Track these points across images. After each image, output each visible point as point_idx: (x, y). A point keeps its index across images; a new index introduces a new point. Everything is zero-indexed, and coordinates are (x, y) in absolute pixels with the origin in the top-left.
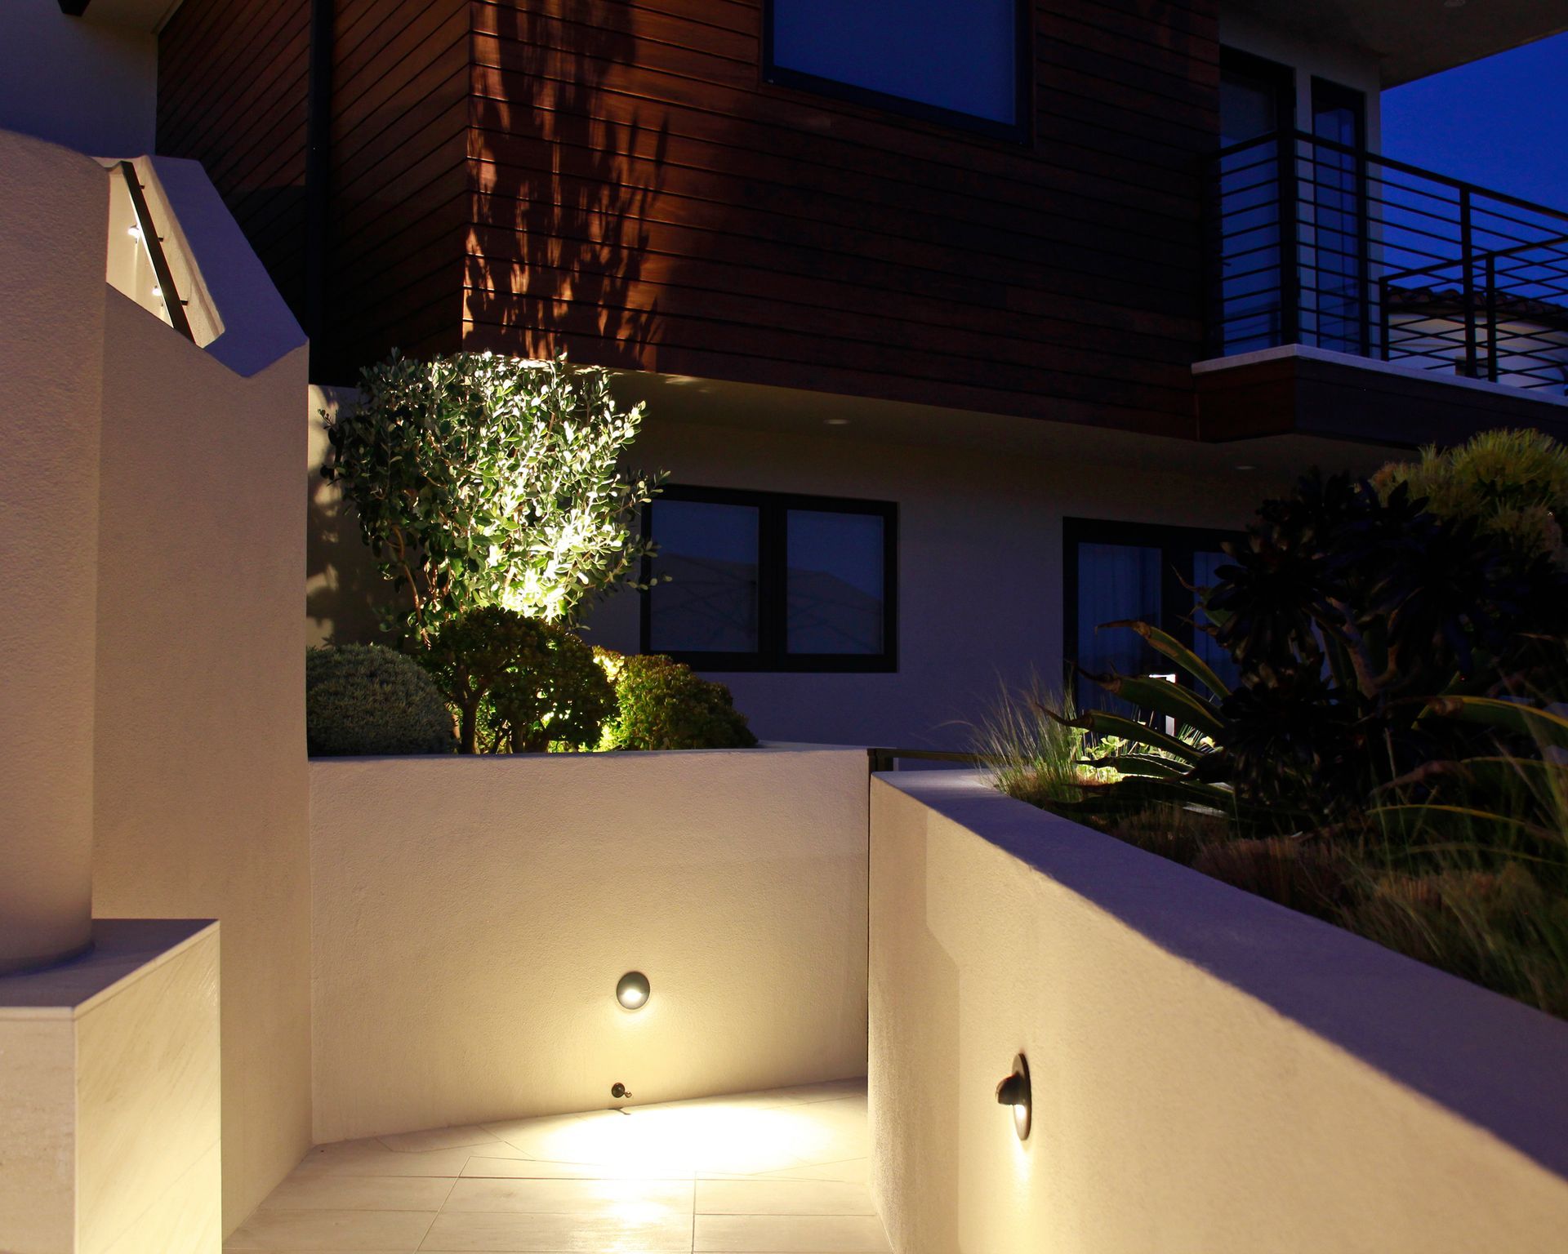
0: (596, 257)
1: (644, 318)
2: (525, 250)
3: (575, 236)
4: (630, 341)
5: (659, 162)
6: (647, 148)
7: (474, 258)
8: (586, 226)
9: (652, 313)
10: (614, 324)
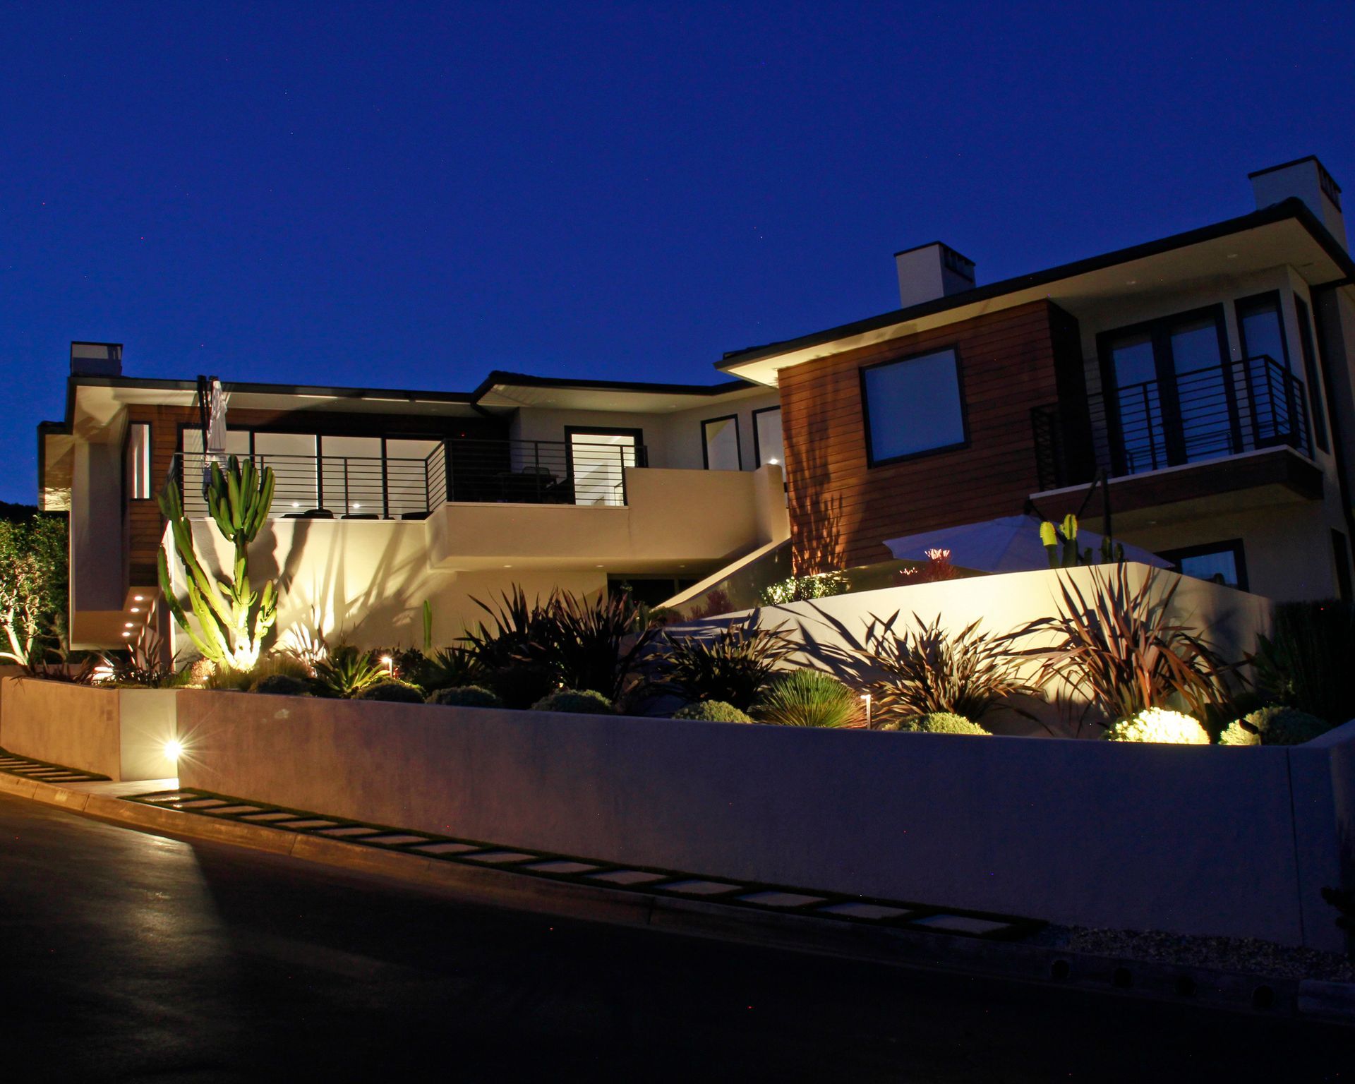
0: (826, 541)
1: (841, 555)
2: (807, 546)
3: (820, 537)
4: (838, 563)
5: (840, 507)
6: (836, 504)
7: (795, 553)
8: (822, 533)
9: (843, 553)
10: (832, 560)
